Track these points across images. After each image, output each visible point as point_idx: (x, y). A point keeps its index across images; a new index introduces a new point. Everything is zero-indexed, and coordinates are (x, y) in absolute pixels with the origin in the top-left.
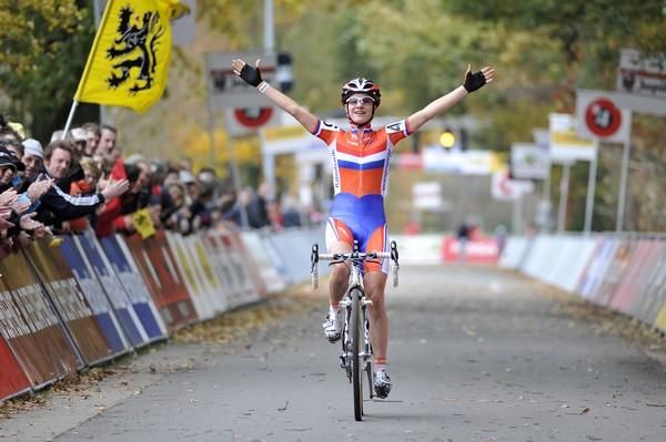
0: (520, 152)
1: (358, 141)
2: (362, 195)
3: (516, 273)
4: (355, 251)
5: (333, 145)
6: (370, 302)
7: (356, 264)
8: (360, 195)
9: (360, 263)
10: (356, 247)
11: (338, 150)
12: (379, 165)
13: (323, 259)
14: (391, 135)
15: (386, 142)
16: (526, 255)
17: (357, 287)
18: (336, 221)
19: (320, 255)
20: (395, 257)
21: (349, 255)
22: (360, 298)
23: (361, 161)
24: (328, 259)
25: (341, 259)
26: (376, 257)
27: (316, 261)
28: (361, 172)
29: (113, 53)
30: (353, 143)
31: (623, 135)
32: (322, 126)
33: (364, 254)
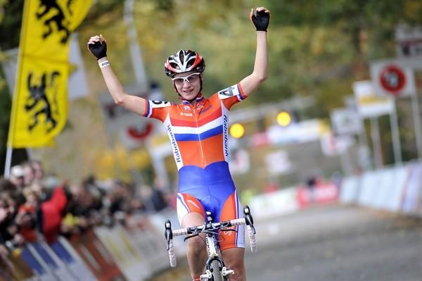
0: (338, 117)
1: (191, 112)
2: (206, 165)
3: (354, 205)
4: (208, 222)
5: (168, 121)
6: (231, 271)
7: (211, 235)
8: (204, 165)
9: (215, 234)
10: (210, 219)
11: (173, 125)
12: (218, 132)
13: (177, 235)
14: (224, 100)
15: (220, 108)
16: (358, 190)
17: (216, 258)
18: (184, 195)
19: (173, 232)
20: (250, 222)
21: (203, 227)
22: (221, 269)
23: (198, 131)
24: (182, 234)
25: (194, 233)
26: (230, 225)
27: (171, 237)
28: (200, 142)
29: (28, 108)
30: (187, 115)
31: (410, 88)
32: (152, 106)
33: (218, 224)
